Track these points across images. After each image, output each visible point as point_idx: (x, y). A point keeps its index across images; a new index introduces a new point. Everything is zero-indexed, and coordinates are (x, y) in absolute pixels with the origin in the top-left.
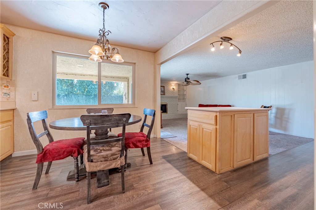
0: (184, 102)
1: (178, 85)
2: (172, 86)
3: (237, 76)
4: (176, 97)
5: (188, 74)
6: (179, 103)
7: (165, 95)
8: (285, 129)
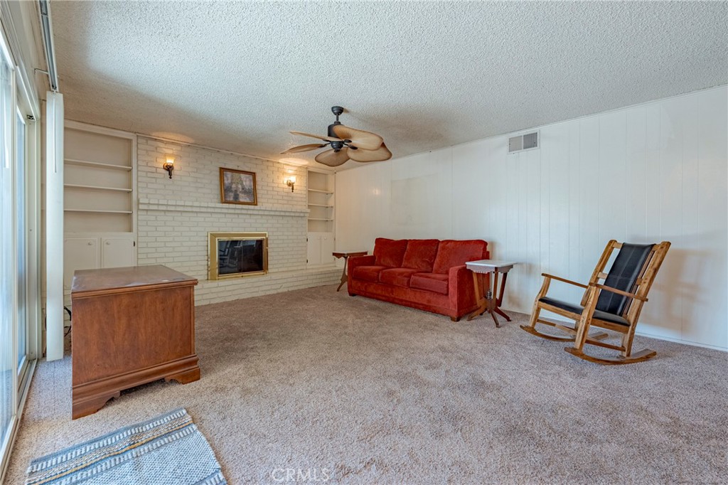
0: (327, 231)
1: (306, 174)
2: (284, 173)
3: (504, 139)
4: (299, 216)
5: (339, 111)
6: (311, 235)
7: (256, 205)
8: (683, 324)
